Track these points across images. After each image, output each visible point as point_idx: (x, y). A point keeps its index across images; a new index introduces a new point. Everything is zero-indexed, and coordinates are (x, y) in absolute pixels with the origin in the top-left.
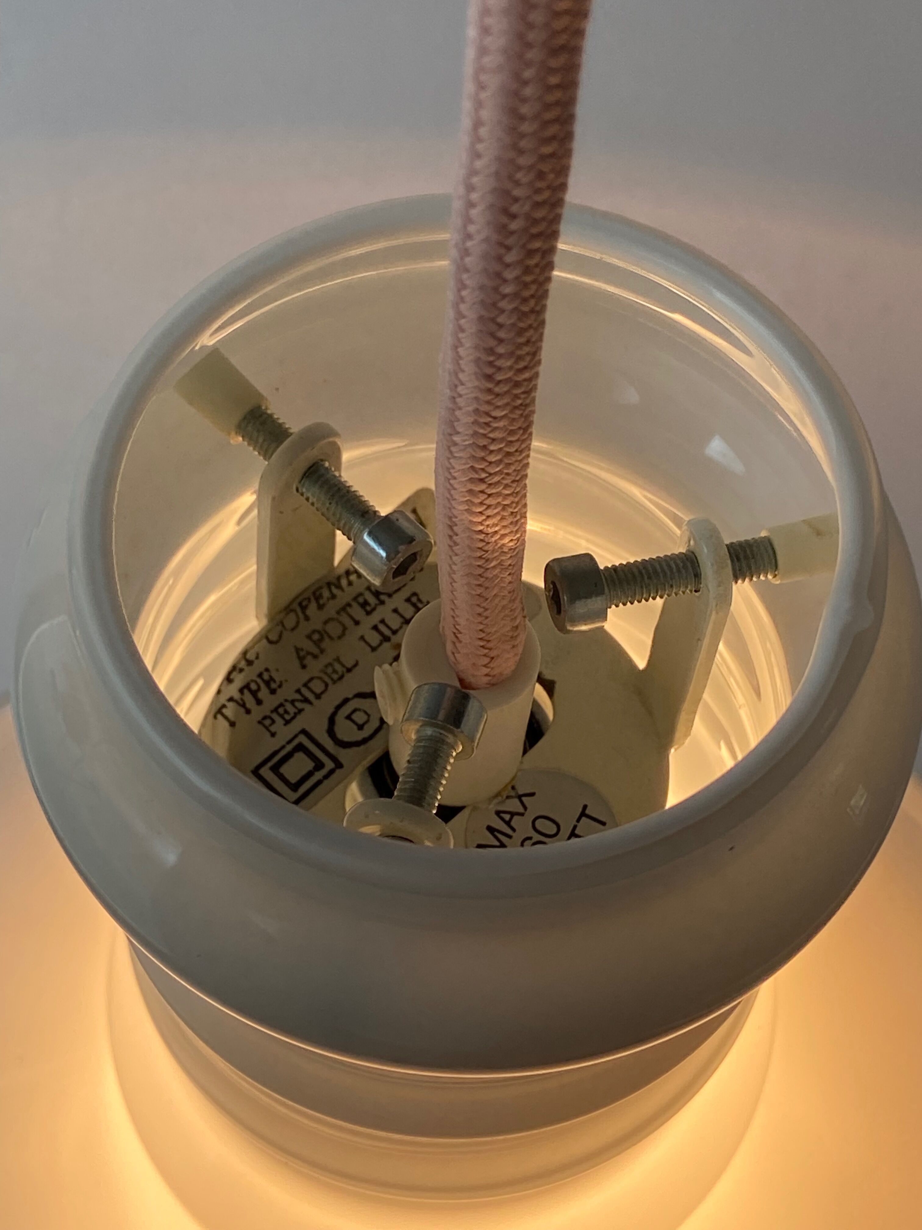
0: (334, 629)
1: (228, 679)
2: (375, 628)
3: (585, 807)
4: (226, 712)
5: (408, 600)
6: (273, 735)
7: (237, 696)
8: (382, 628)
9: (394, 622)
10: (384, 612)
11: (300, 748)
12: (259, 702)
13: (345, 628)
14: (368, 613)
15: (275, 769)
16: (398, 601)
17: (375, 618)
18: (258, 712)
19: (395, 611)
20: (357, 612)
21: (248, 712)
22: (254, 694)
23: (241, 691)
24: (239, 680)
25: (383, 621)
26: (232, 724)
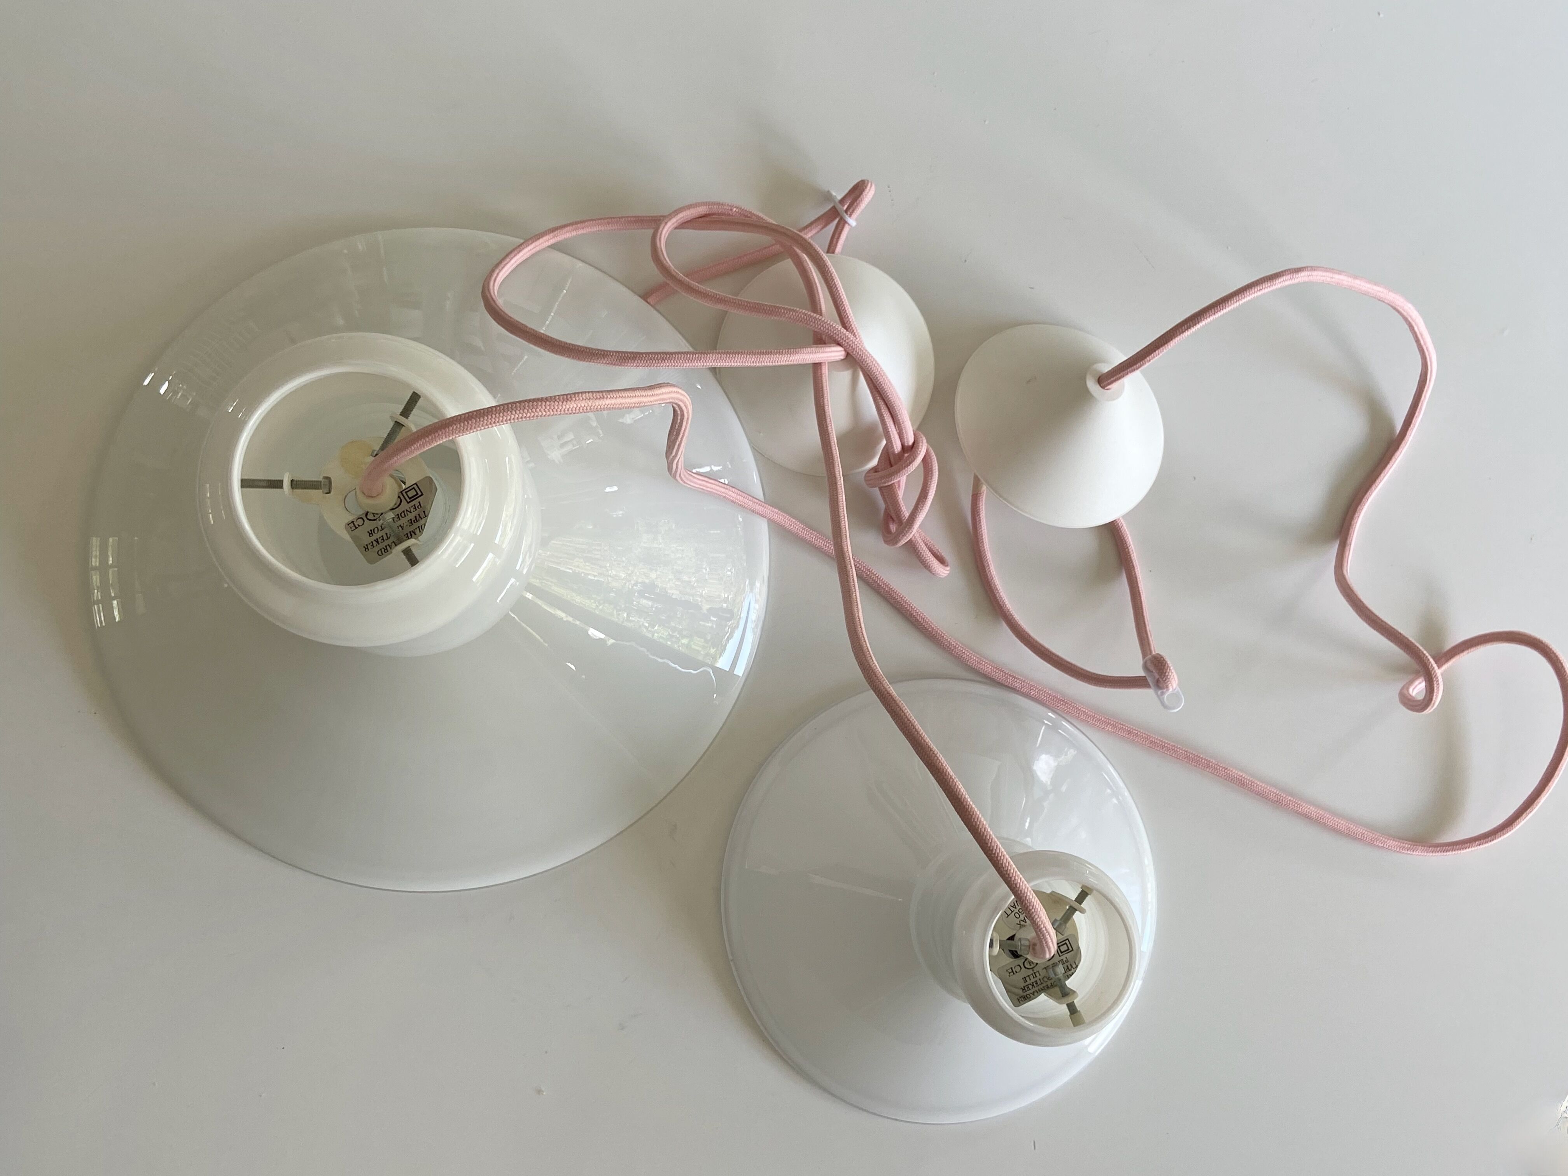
0: (1045, 979)
1: (1073, 974)
2: (1036, 977)
3: (1007, 917)
4: (1075, 966)
5: (1026, 981)
6: (1066, 958)
7: (1072, 969)
8: (1034, 976)
9: (1031, 977)
10: (1033, 980)
11: (1062, 952)
12: (1067, 966)
13: (1043, 978)
14: (1036, 981)
15: (1068, 949)
16: (1029, 982)
17: (1036, 979)
18: (1068, 964)
19: (1030, 980)
20: (1039, 982)
21: (1071, 965)
22: (1068, 968)
23: (1071, 970)
24: (1070, 973)
25: (1034, 978)
26: (1075, 962)
